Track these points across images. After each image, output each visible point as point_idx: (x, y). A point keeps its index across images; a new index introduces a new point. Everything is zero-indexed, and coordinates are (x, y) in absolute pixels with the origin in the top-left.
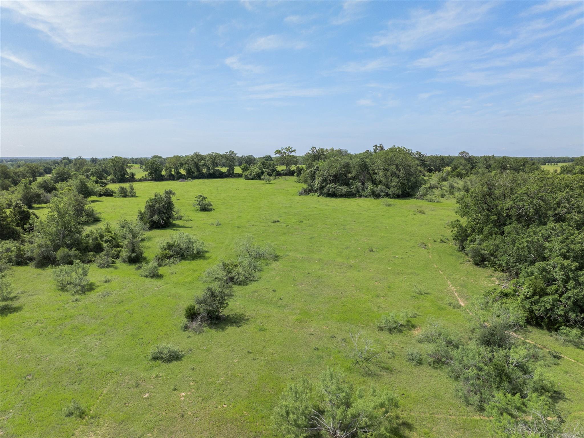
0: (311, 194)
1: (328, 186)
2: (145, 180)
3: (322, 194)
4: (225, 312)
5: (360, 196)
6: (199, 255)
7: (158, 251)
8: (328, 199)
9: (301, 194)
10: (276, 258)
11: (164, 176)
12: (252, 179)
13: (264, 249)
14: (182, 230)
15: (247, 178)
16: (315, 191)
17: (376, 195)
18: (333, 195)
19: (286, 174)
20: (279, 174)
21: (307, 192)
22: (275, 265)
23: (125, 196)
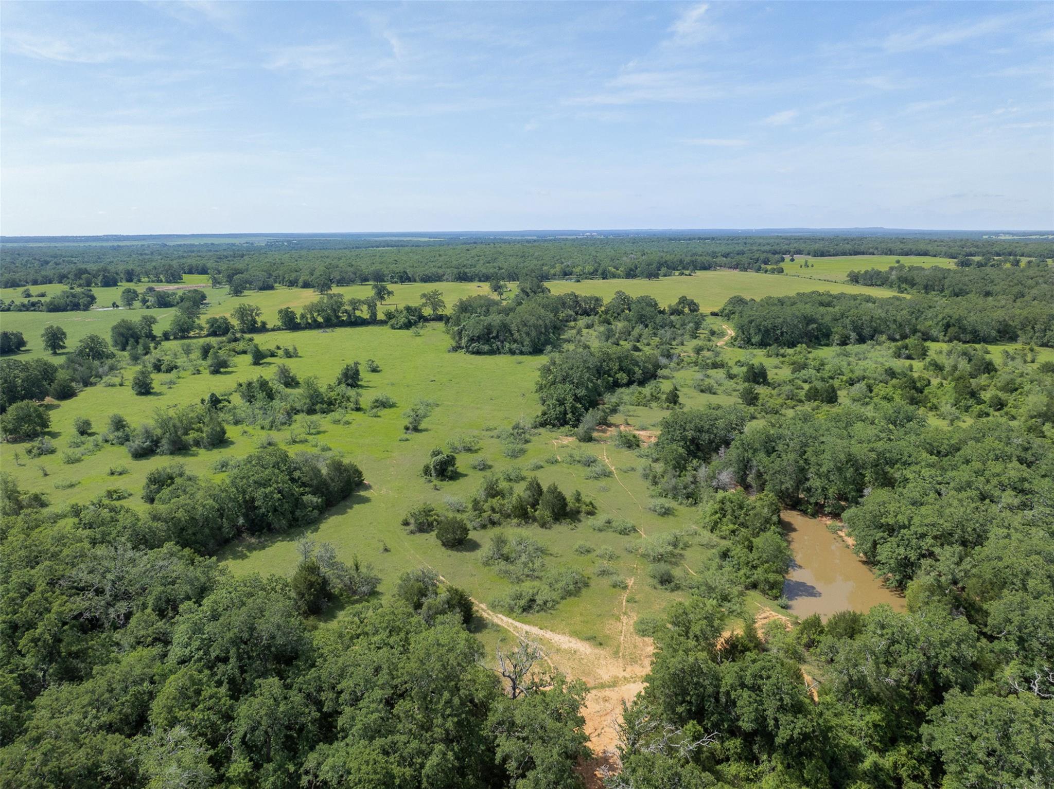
0: (459, 350)
1: (473, 345)
2: (279, 329)
3: (467, 351)
4: (420, 428)
5: (500, 353)
6: (392, 406)
7: (370, 404)
8: (473, 356)
9: (449, 351)
10: (438, 405)
11: (300, 324)
12: (400, 328)
13: (430, 401)
14: (371, 390)
15: (393, 327)
16: (463, 348)
17: (512, 352)
18: (478, 353)
19: (433, 320)
20: (426, 320)
21: (455, 349)
22: (437, 409)
23: (290, 357)
